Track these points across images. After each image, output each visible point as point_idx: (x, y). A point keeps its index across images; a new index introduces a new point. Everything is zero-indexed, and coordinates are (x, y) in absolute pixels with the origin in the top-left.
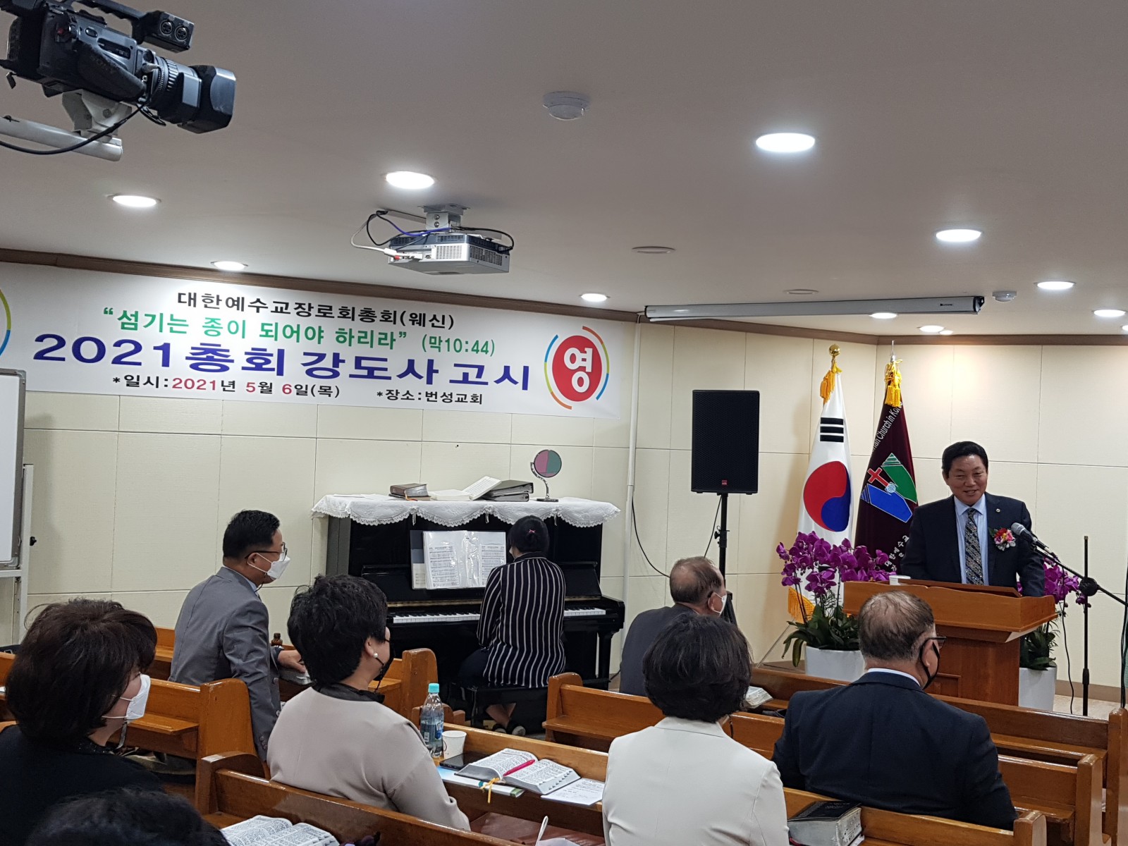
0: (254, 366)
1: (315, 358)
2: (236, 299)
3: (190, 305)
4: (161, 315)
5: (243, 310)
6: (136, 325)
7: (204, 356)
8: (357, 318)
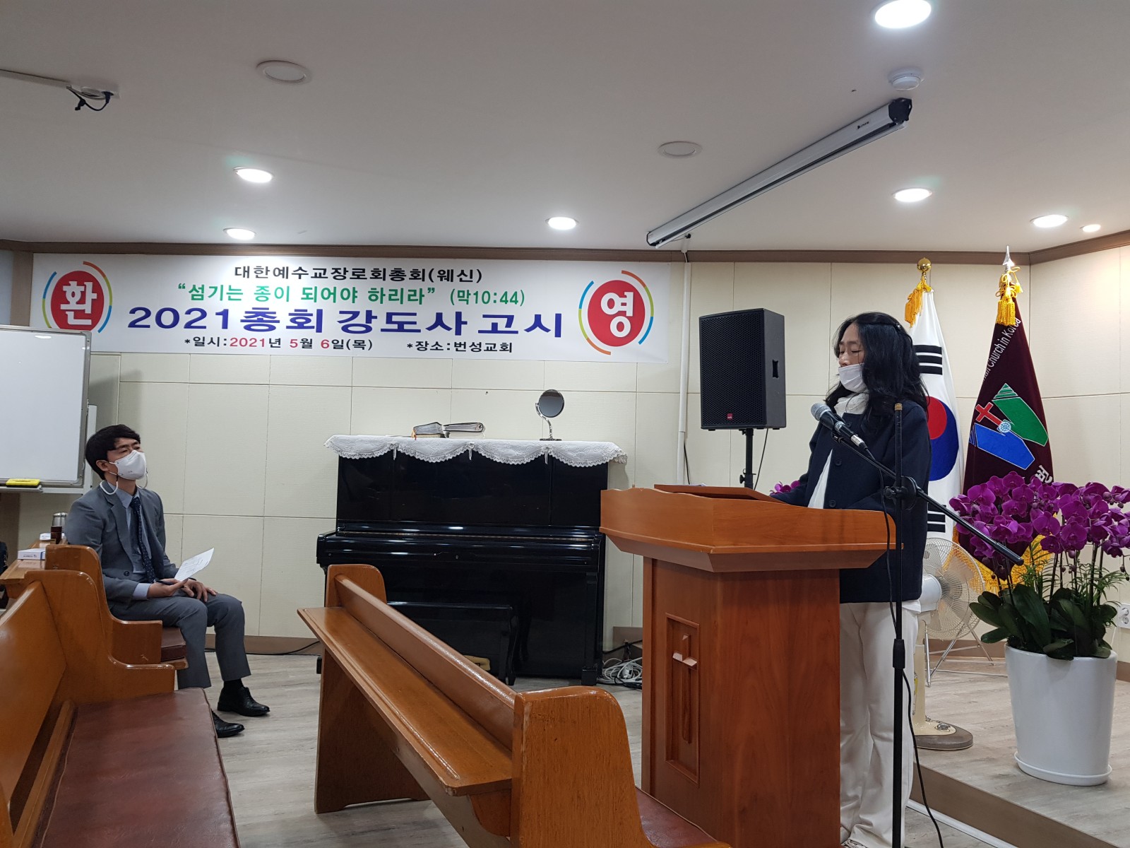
0: (296, 325)
1: (350, 315)
2: (281, 269)
3: (244, 276)
4: (222, 286)
5: (287, 278)
6: (202, 296)
7: (256, 319)
8: (388, 278)
